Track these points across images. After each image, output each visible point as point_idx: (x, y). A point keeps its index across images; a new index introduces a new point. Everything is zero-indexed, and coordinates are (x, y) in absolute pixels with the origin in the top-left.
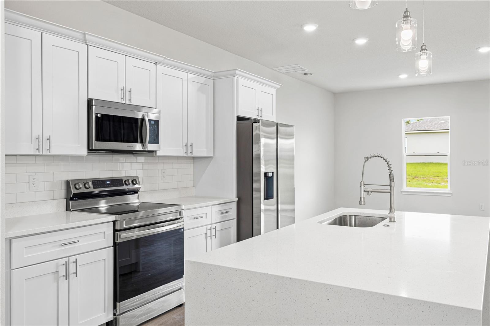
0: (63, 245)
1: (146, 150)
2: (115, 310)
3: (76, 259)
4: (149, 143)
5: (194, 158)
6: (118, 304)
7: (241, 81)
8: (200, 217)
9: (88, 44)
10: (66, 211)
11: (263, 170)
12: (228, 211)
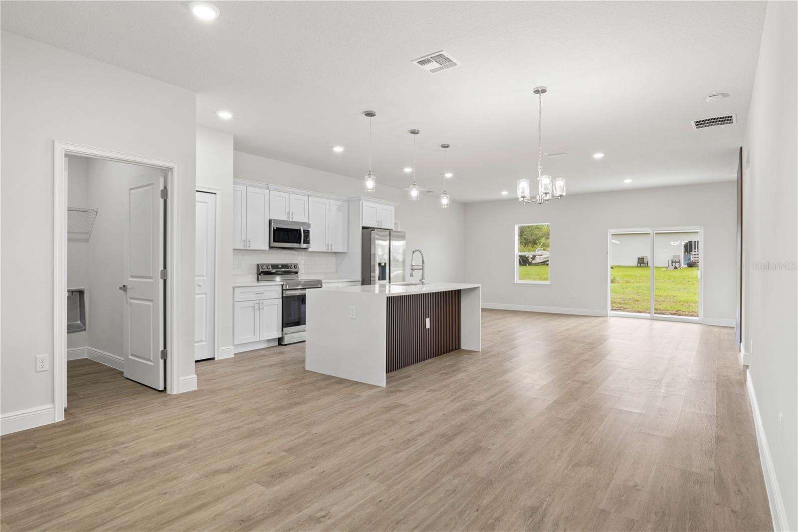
0: (257, 294)
1: (302, 247)
2: (282, 332)
3: (263, 302)
4: (303, 243)
5: (336, 253)
6: (284, 329)
7: (365, 203)
9: (270, 189)
10: (257, 281)
11: (378, 261)
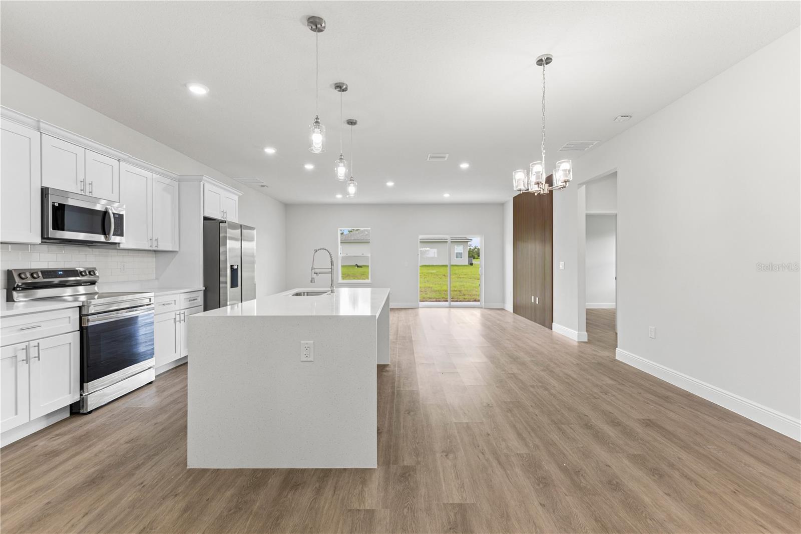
0: (22, 329)
1: (110, 241)
2: (82, 391)
3: (39, 344)
4: (113, 235)
5: (156, 252)
6: (85, 384)
7: (208, 187)
8: (169, 304)
9: (42, 131)
10: (7, 301)
11: (229, 263)
12: (196, 298)
